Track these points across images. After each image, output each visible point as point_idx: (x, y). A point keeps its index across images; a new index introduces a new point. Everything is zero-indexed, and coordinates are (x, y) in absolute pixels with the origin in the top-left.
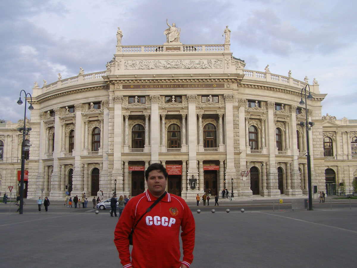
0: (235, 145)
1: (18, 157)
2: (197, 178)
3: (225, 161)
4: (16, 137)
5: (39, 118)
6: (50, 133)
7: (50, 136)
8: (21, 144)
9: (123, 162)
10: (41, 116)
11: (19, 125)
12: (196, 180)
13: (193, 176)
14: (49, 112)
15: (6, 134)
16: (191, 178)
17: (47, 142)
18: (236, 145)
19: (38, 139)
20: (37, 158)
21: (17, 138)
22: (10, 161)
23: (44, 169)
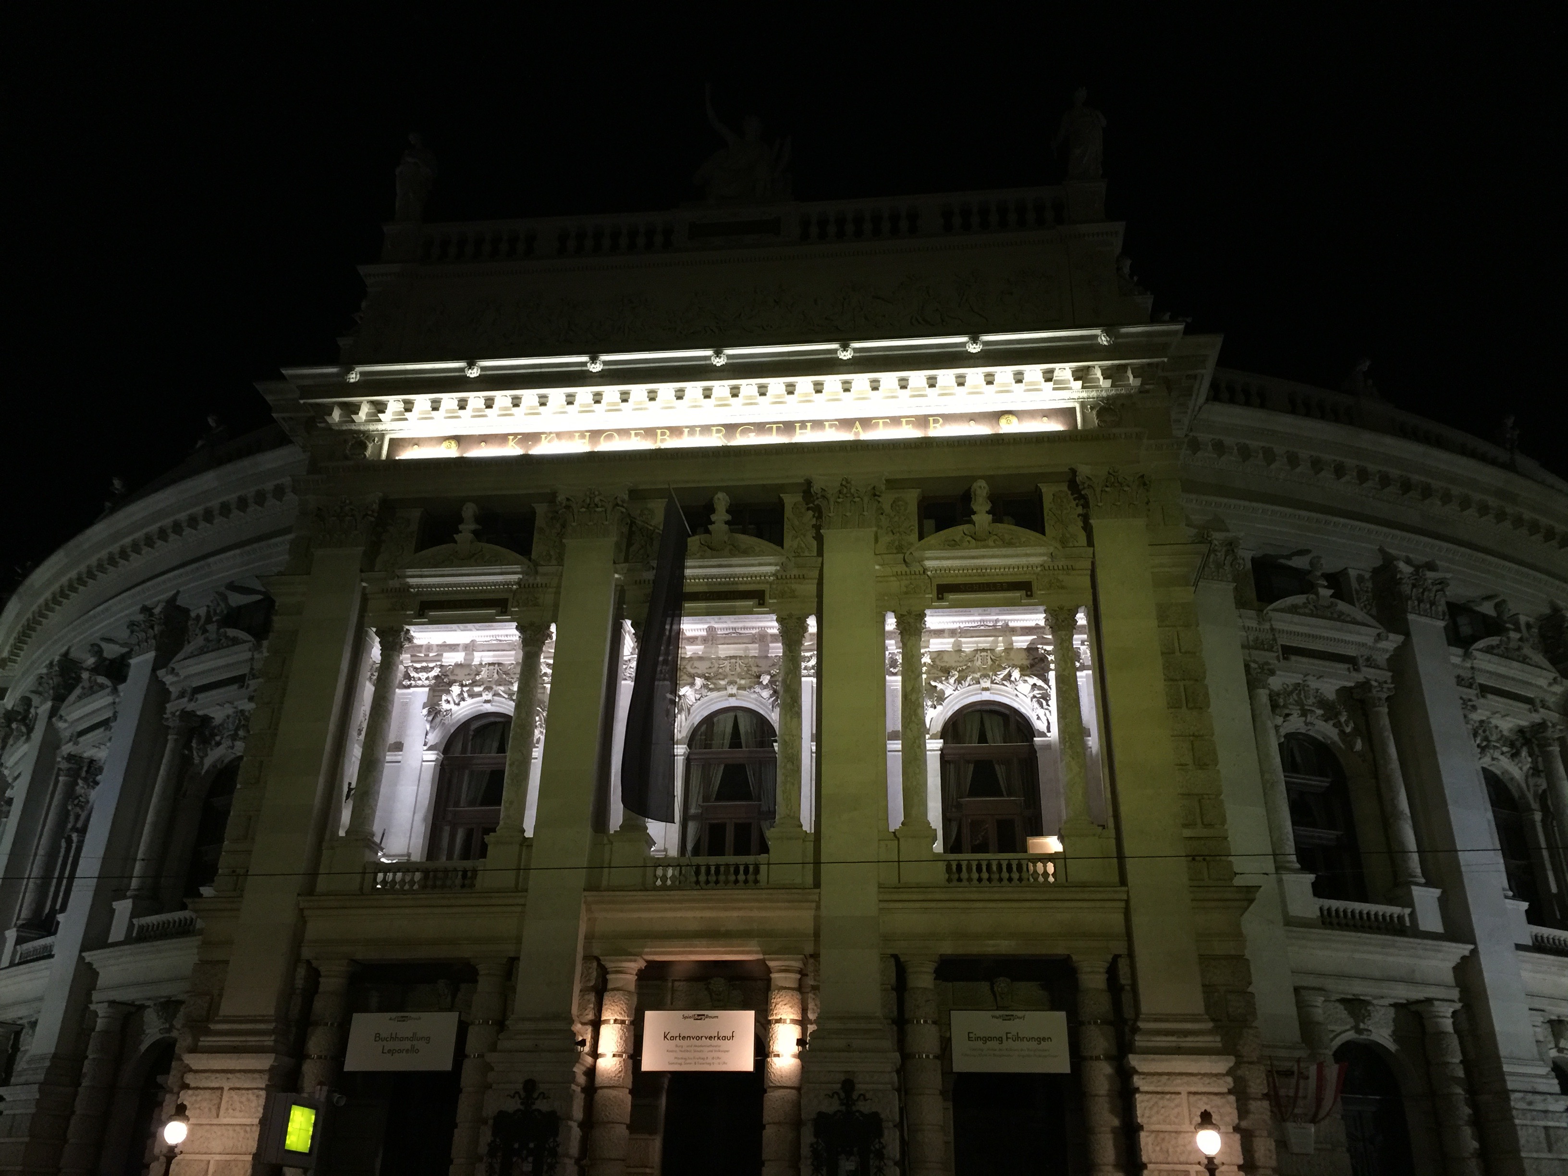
0: (1187, 833)
2: (889, 1110)
3: (1123, 967)
9: (301, 972)
12: (874, 1122)
13: (848, 1085)
16: (832, 1106)
18: (1200, 831)
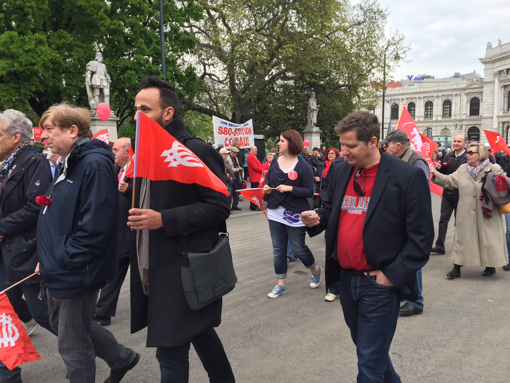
1: (466, 114)
4: (464, 95)
5: (492, 77)
6: (506, 90)
7: (506, 93)
8: (470, 101)
10: (495, 75)
11: (468, 84)
14: (505, 71)
15: (454, 93)
17: (502, 100)
19: (492, 97)
20: (490, 115)
21: (466, 96)
22: (458, 118)
23: (499, 125)
